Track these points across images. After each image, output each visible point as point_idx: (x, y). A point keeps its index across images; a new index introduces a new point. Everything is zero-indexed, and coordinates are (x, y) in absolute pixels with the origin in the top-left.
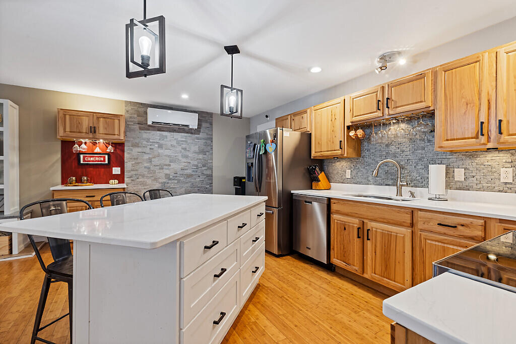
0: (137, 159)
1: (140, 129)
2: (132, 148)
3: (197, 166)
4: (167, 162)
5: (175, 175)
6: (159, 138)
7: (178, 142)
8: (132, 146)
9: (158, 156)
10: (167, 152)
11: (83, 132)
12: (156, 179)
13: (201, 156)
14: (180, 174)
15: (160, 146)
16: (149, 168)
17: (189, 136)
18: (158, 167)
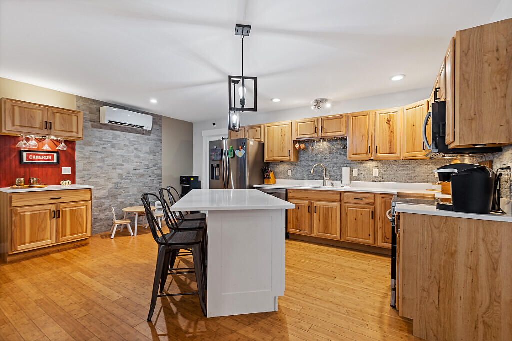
0: (89, 158)
1: (93, 127)
2: (84, 146)
3: (148, 166)
4: (120, 162)
5: (128, 175)
6: (112, 137)
7: (131, 142)
8: (84, 145)
9: (112, 155)
10: (120, 152)
11: (36, 128)
12: (109, 179)
13: (152, 157)
14: (133, 174)
15: (113, 146)
16: (102, 168)
17: (141, 137)
18: (111, 167)
